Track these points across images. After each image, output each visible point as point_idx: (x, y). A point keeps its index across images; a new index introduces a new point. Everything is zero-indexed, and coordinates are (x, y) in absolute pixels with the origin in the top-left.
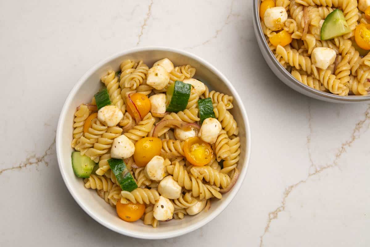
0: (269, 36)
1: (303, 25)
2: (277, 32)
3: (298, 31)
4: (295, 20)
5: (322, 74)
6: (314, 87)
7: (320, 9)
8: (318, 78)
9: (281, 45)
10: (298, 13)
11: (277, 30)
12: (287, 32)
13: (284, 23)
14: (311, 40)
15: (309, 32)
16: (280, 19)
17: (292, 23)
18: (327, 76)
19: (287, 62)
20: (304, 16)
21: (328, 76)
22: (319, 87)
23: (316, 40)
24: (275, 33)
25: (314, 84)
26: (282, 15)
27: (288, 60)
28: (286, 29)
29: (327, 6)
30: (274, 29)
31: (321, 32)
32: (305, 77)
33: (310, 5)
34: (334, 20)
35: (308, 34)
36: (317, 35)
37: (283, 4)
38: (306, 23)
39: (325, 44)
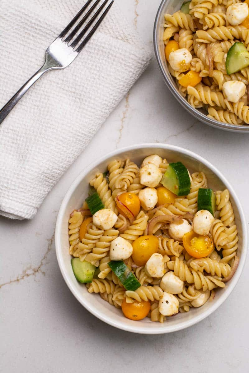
0: (178, 78)
1: (208, 63)
2: (185, 73)
3: (205, 69)
4: (200, 59)
5: (236, 106)
6: (231, 121)
7: (222, 43)
8: (232, 111)
9: (191, 86)
10: (201, 51)
11: (185, 71)
12: (195, 71)
13: (191, 64)
14: (219, 76)
15: (215, 68)
16: (185, 61)
17: (198, 62)
18: (240, 108)
19: (200, 100)
20: (207, 54)
21: (242, 108)
22: (236, 120)
23: (223, 74)
24: (183, 75)
25: (230, 118)
26: (185, 57)
27: (201, 99)
28: (193, 69)
29: (229, 40)
30: (182, 71)
31: (226, 67)
32: (221, 113)
33: (211, 42)
34: (236, 54)
35: (215, 70)
36: (223, 70)
37: (186, 45)
38: (210, 61)
39: (233, 77)
